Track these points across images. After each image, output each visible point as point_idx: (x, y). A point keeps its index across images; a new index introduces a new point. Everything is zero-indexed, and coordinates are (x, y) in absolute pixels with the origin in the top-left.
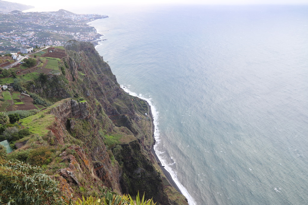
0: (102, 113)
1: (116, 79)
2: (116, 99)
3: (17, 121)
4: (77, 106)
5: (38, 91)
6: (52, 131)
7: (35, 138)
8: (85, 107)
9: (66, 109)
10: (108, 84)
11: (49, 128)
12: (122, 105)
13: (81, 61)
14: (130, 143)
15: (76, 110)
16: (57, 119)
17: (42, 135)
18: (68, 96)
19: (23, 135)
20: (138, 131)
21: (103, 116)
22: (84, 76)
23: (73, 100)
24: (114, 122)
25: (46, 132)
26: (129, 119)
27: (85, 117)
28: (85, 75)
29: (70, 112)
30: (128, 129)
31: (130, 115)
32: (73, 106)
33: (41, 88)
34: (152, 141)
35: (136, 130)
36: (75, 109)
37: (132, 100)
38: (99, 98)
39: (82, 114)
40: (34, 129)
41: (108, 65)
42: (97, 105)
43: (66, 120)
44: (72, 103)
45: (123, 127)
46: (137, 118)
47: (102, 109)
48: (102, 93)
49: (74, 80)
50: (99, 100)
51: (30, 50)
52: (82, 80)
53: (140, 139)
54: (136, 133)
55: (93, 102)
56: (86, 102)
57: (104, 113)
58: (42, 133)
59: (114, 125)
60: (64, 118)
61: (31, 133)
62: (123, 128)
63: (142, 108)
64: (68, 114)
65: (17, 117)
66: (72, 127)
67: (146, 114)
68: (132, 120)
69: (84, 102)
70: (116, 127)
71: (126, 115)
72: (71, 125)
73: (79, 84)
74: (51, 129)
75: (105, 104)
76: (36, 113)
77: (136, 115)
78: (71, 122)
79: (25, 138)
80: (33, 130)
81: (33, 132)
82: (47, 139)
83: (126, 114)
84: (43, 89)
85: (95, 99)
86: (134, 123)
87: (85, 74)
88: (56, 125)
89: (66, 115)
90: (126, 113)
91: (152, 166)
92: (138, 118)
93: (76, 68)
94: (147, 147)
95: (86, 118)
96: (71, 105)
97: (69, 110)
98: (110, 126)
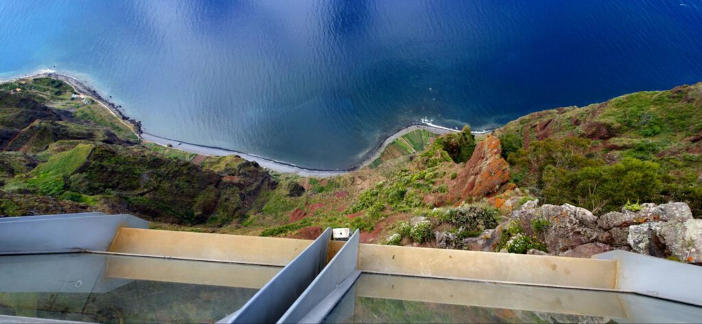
14: (88, 158)
20: (88, 130)
26: (49, 126)
30: (66, 141)
31: (43, 117)
34: (131, 127)
35: (85, 132)
37: (18, 90)
45: (55, 144)
53: (106, 138)
54: (89, 137)
62: (57, 146)
67: (74, 96)
68: (60, 122)
71: (37, 124)
86: (68, 125)
90: (32, 120)
92: (68, 112)
94: (131, 140)
98: (25, 161)
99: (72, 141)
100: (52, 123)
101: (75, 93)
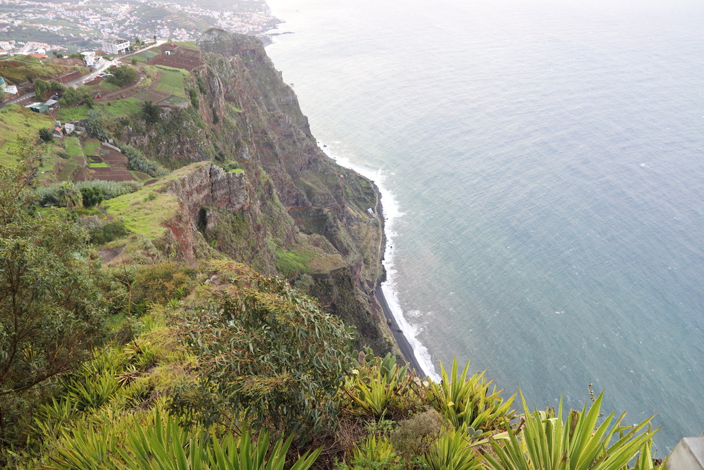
0: (273, 199)
1: (307, 126)
2: (306, 171)
3: (97, 204)
4: (222, 180)
5: (137, 141)
6: (171, 232)
7: (140, 242)
8: (241, 184)
9: (200, 186)
10: (290, 136)
11: (166, 224)
12: (318, 186)
13: (233, 80)
14: (332, 272)
15: (220, 190)
16: (181, 205)
17: (153, 237)
18: (204, 157)
19: (112, 234)
20: (349, 246)
21: (276, 209)
22: (239, 113)
23: (214, 166)
24: (297, 223)
25: (161, 232)
26: (331, 219)
27: (238, 206)
28: (240, 111)
29: (206, 192)
30: (327, 241)
31: (336, 209)
32: (214, 179)
33: (144, 135)
34: (379, 273)
35: (345, 245)
36: (218, 187)
37: (342, 176)
38: (269, 167)
39: (234, 199)
40: (134, 223)
41: (293, 92)
42: (263, 181)
43: (199, 209)
44: (212, 173)
45: (318, 236)
46: (350, 218)
47: (275, 191)
48: (277, 156)
49: (216, 120)
50: (268, 171)
51: (124, 48)
52: (234, 122)
53: (353, 265)
54: (345, 252)
55: (256, 174)
56: (243, 172)
57: (277, 201)
58: (152, 233)
59: (298, 230)
60: (195, 205)
61: (130, 231)
62: (317, 238)
63: (363, 196)
64: (202, 196)
65: (97, 194)
66: (210, 226)
67: (370, 210)
68: (338, 221)
69: (238, 171)
70: (301, 234)
71: (326, 210)
72: (209, 220)
73: (226, 132)
74: (169, 226)
75: (281, 180)
76: (135, 189)
77: (347, 212)
78: (208, 214)
79: (119, 242)
80: (132, 226)
81: (132, 230)
82: (162, 247)
83: (325, 207)
84: (150, 137)
85: (260, 168)
86: (342, 228)
87: (240, 108)
88: (181, 220)
89: (197, 197)
90: (326, 204)
91: (375, 328)
92: (352, 219)
93: (223, 94)
94: (366, 285)
95: (242, 208)
96: (211, 176)
97: (205, 187)
98: (288, 230)
99: (330, 244)
100: (334, 219)
101: (373, 209)
